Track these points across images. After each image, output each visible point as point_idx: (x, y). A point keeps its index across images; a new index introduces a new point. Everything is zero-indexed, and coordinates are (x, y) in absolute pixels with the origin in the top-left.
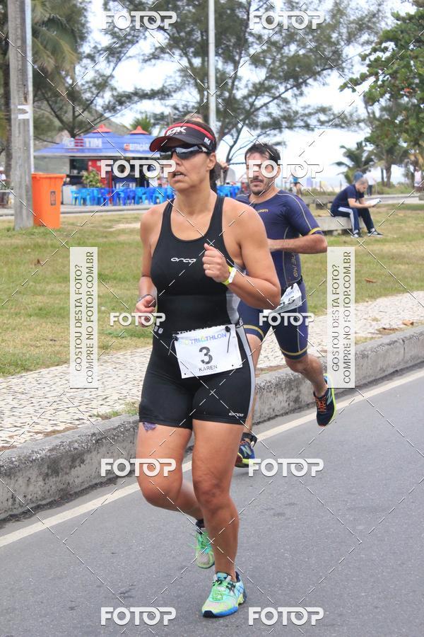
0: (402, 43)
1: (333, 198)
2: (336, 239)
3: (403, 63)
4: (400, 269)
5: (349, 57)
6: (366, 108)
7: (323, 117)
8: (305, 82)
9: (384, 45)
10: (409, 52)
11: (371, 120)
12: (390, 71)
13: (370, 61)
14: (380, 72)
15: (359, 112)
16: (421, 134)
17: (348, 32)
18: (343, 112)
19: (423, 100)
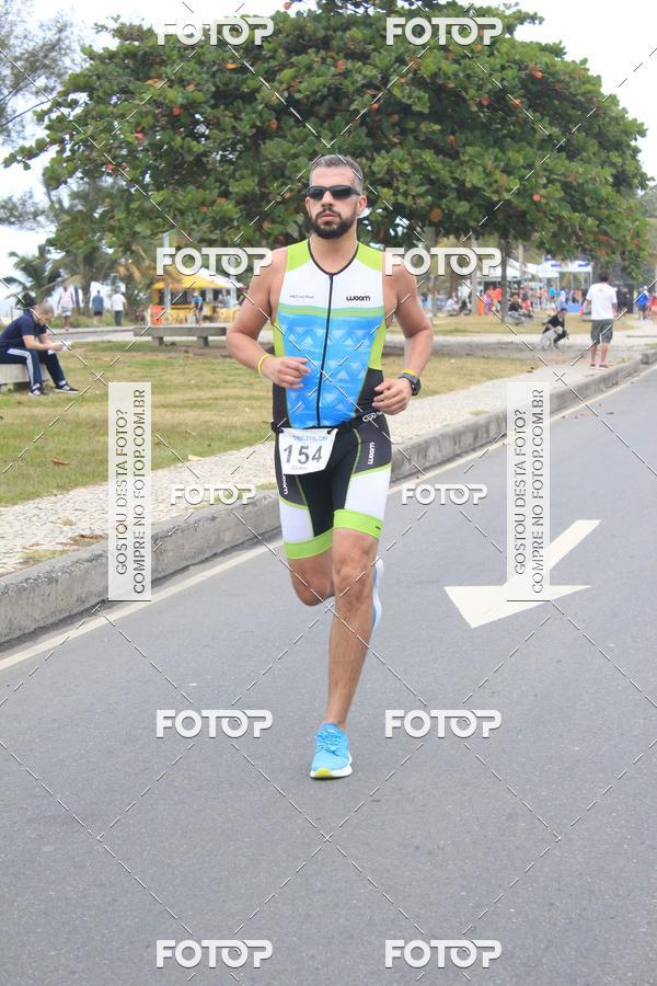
0: (100, 95)
2: (4, 398)
3: (102, 124)
5: (17, 114)
6: (49, 196)
9: (72, 96)
10: (111, 108)
11: (57, 211)
12: (83, 137)
13: (50, 120)
14: (67, 137)
15: (36, 199)
16: (135, 234)
17: (12, 74)
18: (10, 199)
19: (134, 181)
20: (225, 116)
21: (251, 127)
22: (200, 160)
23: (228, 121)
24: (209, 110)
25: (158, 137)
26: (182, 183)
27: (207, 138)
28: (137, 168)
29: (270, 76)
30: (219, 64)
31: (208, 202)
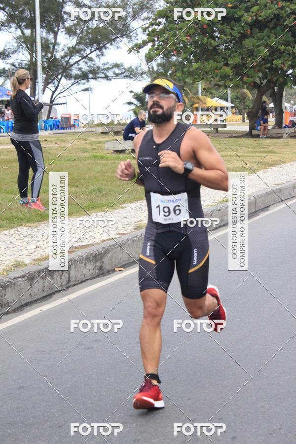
0: (171, 19)
2: (127, 156)
3: (172, 33)
5: (134, 29)
6: (147, 64)
7: (117, 71)
8: (104, 46)
9: (158, 20)
10: (176, 25)
11: (151, 72)
12: (163, 39)
13: (149, 31)
14: (156, 39)
15: (142, 67)
16: (185, 83)
17: (133, 11)
18: (131, 67)
19: (186, 59)
20: (227, 28)
21: (239, 33)
22: (215, 49)
23: (228, 30)
24: (220, 26)
25: (197, 38)
26: (207, 60)
27: (219, 38)
28: (187, 53)
29: (247, 10)
30: (225, 5)
31: (219, 68)
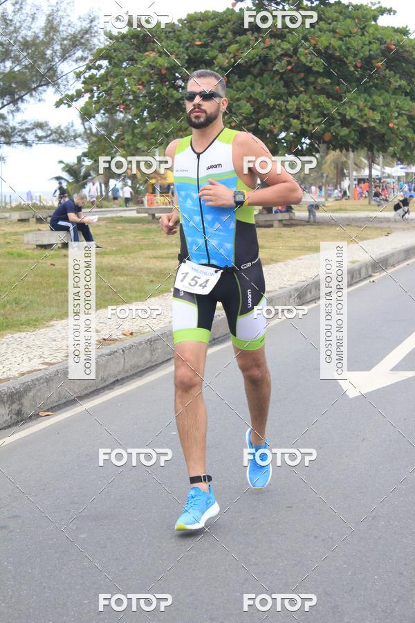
0: (116, 61)
1: (52, 212)
2: (56, 252)
3: (117, 80)
4: (119, 280)
5: (64, 74)
6: (83, 124)
7: (40, 133)
8: (21, 98)
9: (98, 63)
10: (123, 70)
11: (88, 135)
12: (105, 88)
13: (85, 78)
14: (95, 88)
15: (75, 127)
16: (137, 149)
17: (61, 48)
18: (59, 127)
19: (137, 116)
22: (178, 102)
24: (184, 71)
25: (152, 88)
26: (167, 117)
27: (183, 88)
28: (139, 107)
29: (222, 49)
30: (191, 42)
31: (183, 128)
